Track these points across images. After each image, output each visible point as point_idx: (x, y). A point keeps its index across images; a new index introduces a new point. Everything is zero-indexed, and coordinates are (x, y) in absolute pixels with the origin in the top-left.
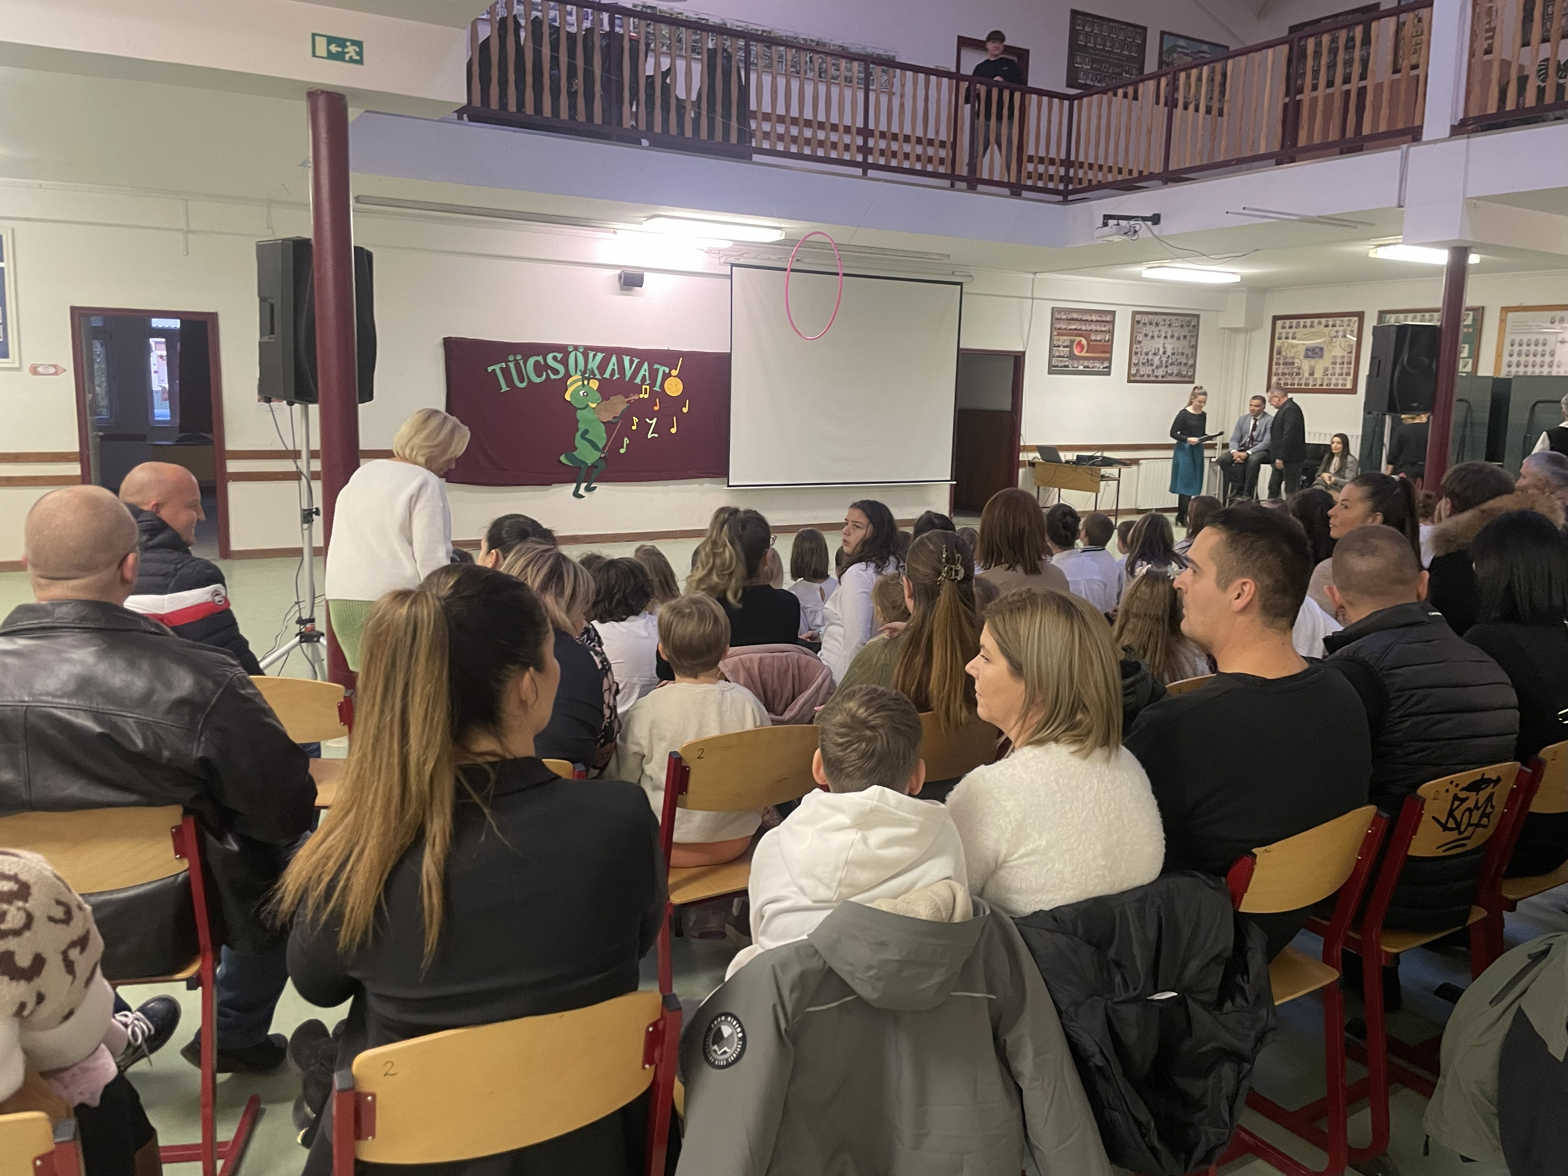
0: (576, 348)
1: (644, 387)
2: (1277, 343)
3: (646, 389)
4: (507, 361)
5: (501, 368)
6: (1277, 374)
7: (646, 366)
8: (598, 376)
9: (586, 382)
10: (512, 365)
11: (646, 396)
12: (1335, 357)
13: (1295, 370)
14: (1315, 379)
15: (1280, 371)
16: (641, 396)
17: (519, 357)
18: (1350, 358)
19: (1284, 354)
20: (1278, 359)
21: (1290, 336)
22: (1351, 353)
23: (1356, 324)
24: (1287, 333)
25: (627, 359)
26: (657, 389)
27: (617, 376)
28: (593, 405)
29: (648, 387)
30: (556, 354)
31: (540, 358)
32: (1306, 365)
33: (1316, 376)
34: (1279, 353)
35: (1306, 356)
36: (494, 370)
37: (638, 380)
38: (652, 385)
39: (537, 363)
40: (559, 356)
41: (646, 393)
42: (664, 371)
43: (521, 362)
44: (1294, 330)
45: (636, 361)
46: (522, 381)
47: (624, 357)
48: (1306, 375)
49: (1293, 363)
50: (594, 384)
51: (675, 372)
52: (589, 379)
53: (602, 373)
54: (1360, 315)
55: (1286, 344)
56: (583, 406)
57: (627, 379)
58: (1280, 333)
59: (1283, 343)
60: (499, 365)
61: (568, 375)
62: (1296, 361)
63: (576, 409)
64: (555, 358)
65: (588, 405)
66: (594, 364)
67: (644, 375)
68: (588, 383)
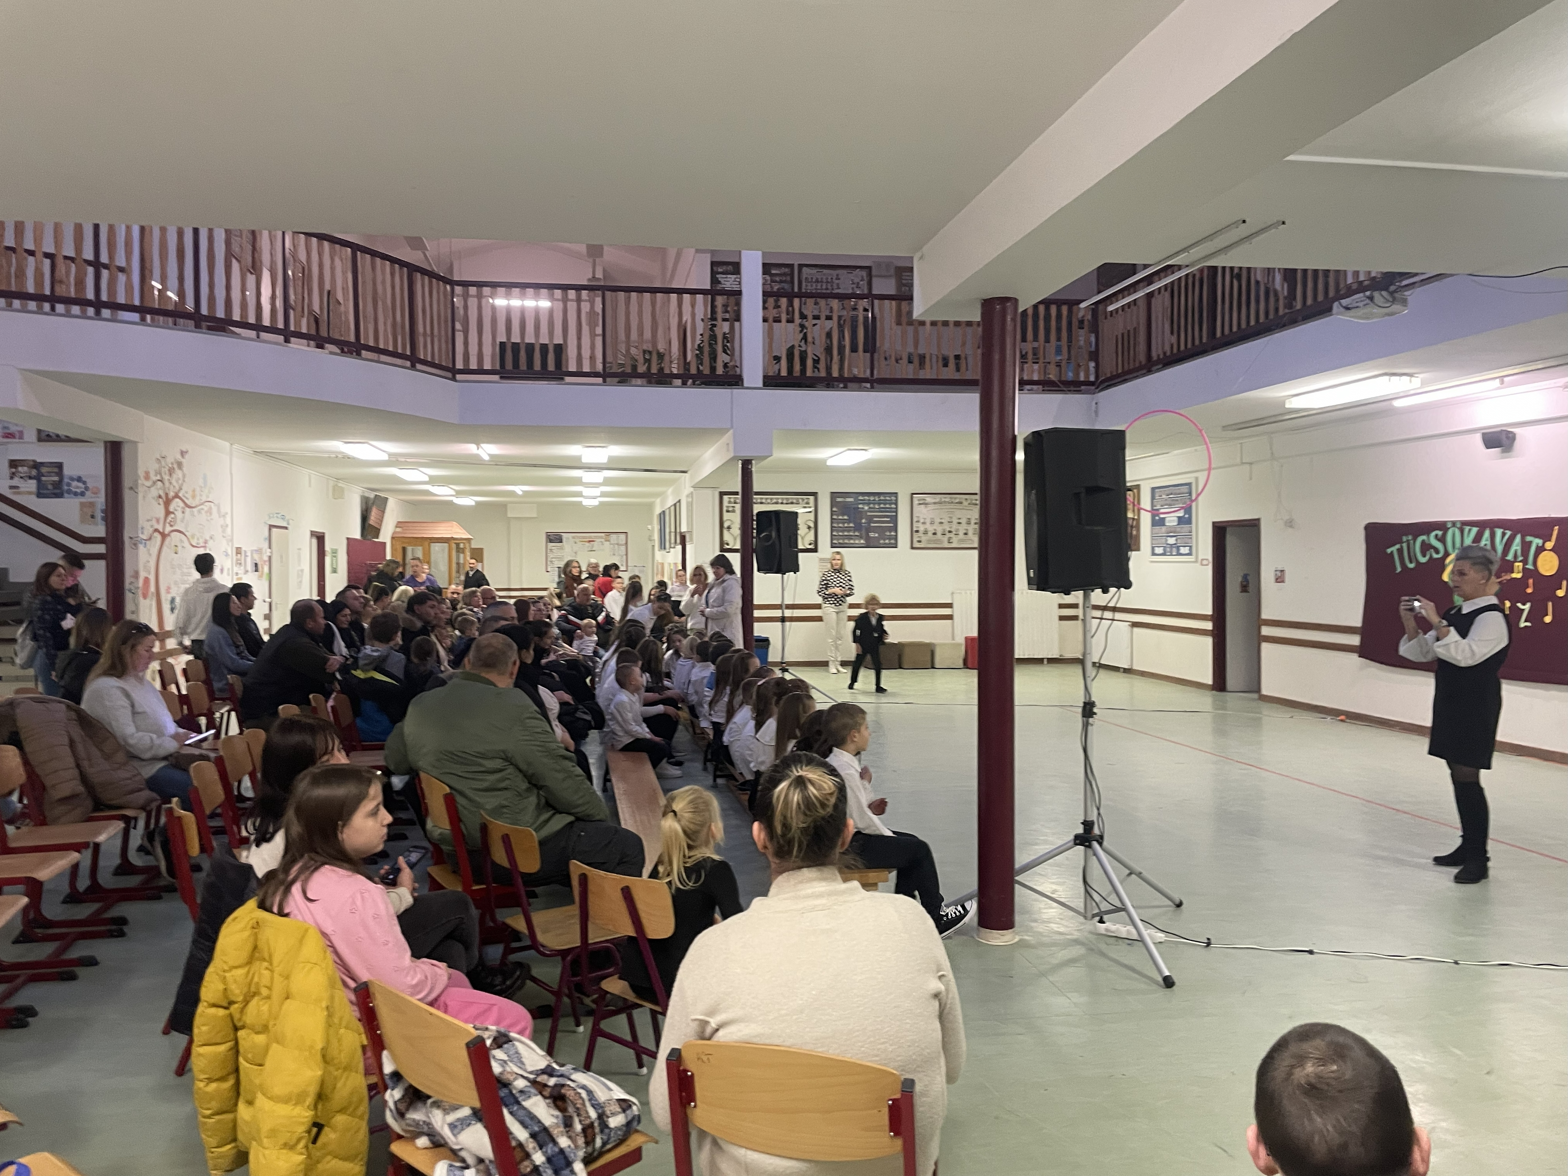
0: (1454, 524)
1: (1516, 564)
3: (1518, 567)
4: (1401, 542)
5: (1397, 550)
7: (1518, 539)
10: (1405, 545)
11: (1519, 576)
16: (1514, 575)
17: (1410, 537)
25: (1499, 532)
26: (1530, 566)
29: (1521, 564)
30: (1437, 532)
31: (1424, 537)
36: (1393, 552)
38: (1525, 562)
39: (1423, 542)
40: (1440, 533)
41: (1518, 572)
42: (1538, 544)
43: (1411, 542)
45: (1509, 533)
46: (1411, 562)
47: (1496, 530)
51: (1549, 545)
60: (1396, 547)
64: (1437, 536)
67: (1517, 550)
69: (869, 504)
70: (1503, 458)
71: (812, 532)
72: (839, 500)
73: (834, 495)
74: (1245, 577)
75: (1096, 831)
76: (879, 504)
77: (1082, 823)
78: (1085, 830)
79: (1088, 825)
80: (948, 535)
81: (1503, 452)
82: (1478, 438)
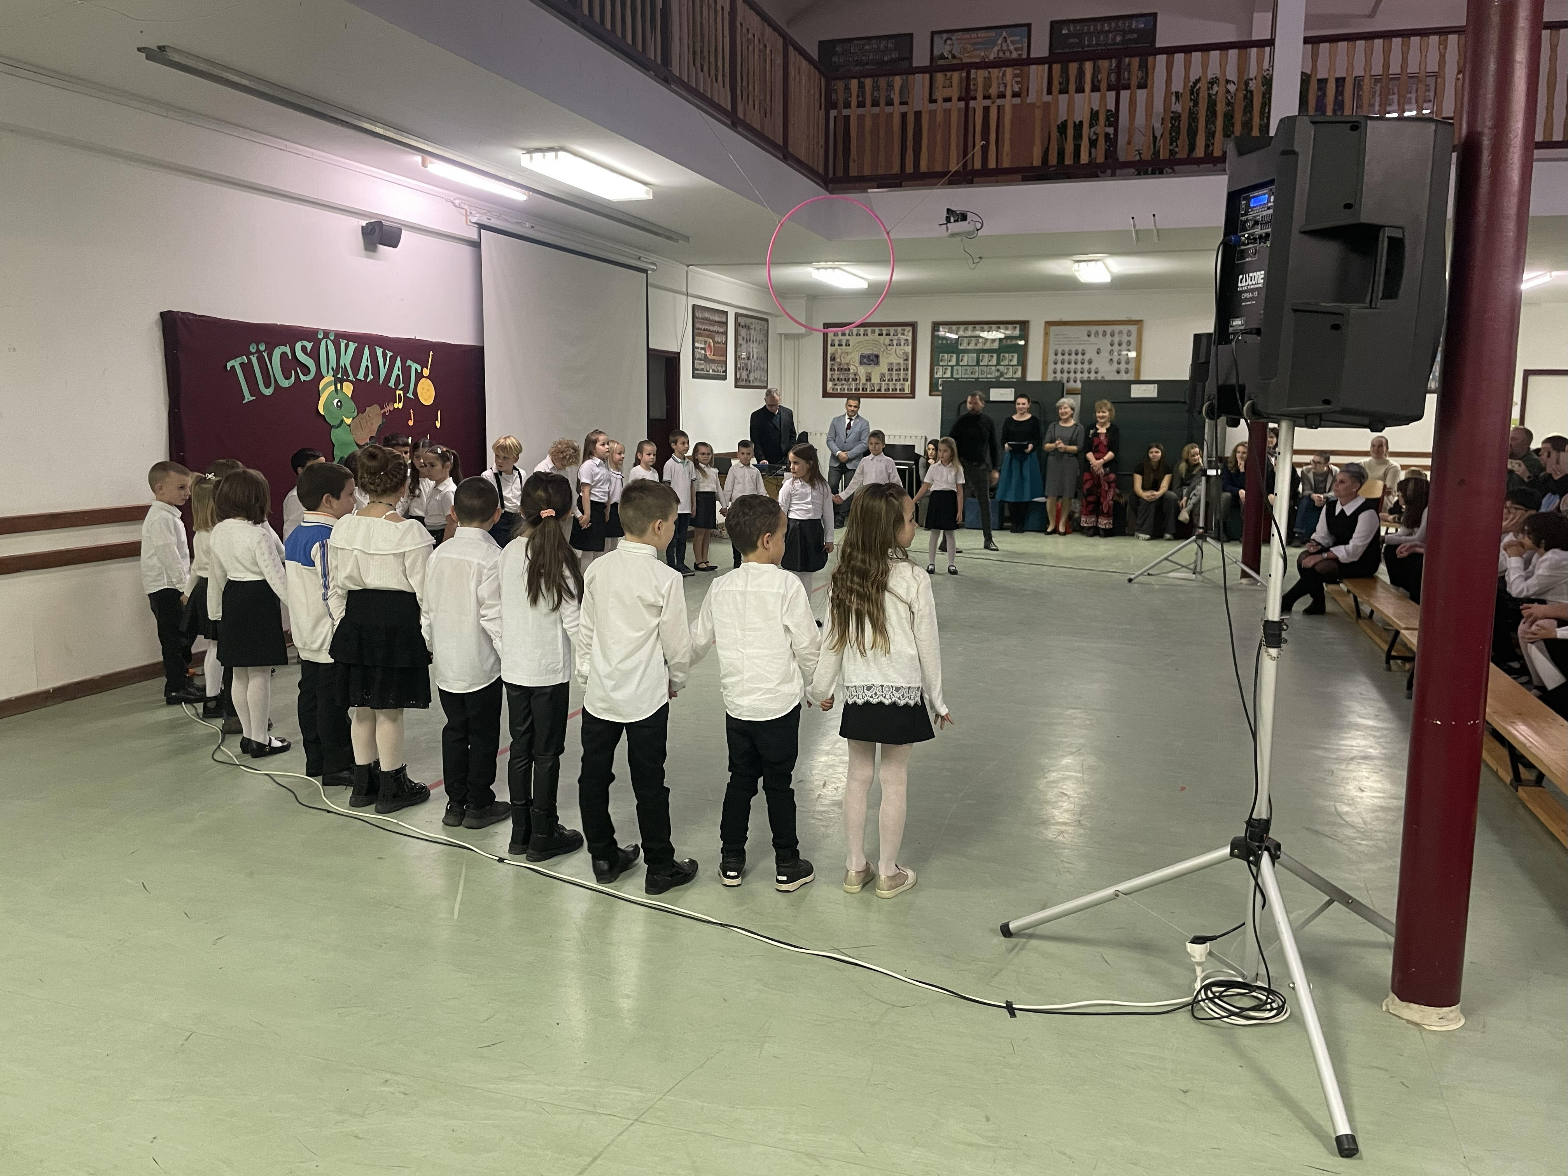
0: (326, 334)
1: (398, 392)
2: (830, 350)
3: (400, 395)
4: (248, 354)
5: (242, 364)
6: (832, 380)
7: (398, 363)
8: (351, 378)
9: (339, 385)
10: (254, 359)
11: (400, 406)
12: (891, 364)
13: (852, 376)
14: (873, 385)
15: (835, 377)
16: (396, 406)
17: (262, 347)
18: (907, 365)
19: (838, 360)
20: (833, 365)
21: (844, 343)
22: (907, 360)
23: (910, 334)
24: (840, 340)
25: (379, 351)
26: (410, 395)
27: (371, 377)
28: (348, 421)
29: (401, 392)
30: (305, 343)
31: (287, 349)
32: (862, 371)
33: (873, 381)
34: (833, 359)
35: (861, 363)
36: (233, 367)
37: (392, 384)
38: (406, 390)
39: (284, 354)
40: (309, 346)
41: (400, 402)
42: (416, 369)
43: (265, 355)
44: (847, 337)
45: (389, 354)
46: (267, 386)
47: (377, 348)
48: (863, 380)
49: (849, 370)
50: (348, 389)
51: (426, 372)
52: (341, 381)
53: (355, 374)
54: (913, 326)
55: (839, 351)
56: (337, 423)
57: (381, 381)
58: (833, 340)
59: (837, 349)
60: (239, 360)
61: (319, 376)
62: (851, 367)
63: (331, 427)
64: (304, 349)
65: (342, 421)
66: (346, 359)
67: (398, 375)
68: (341, 387)
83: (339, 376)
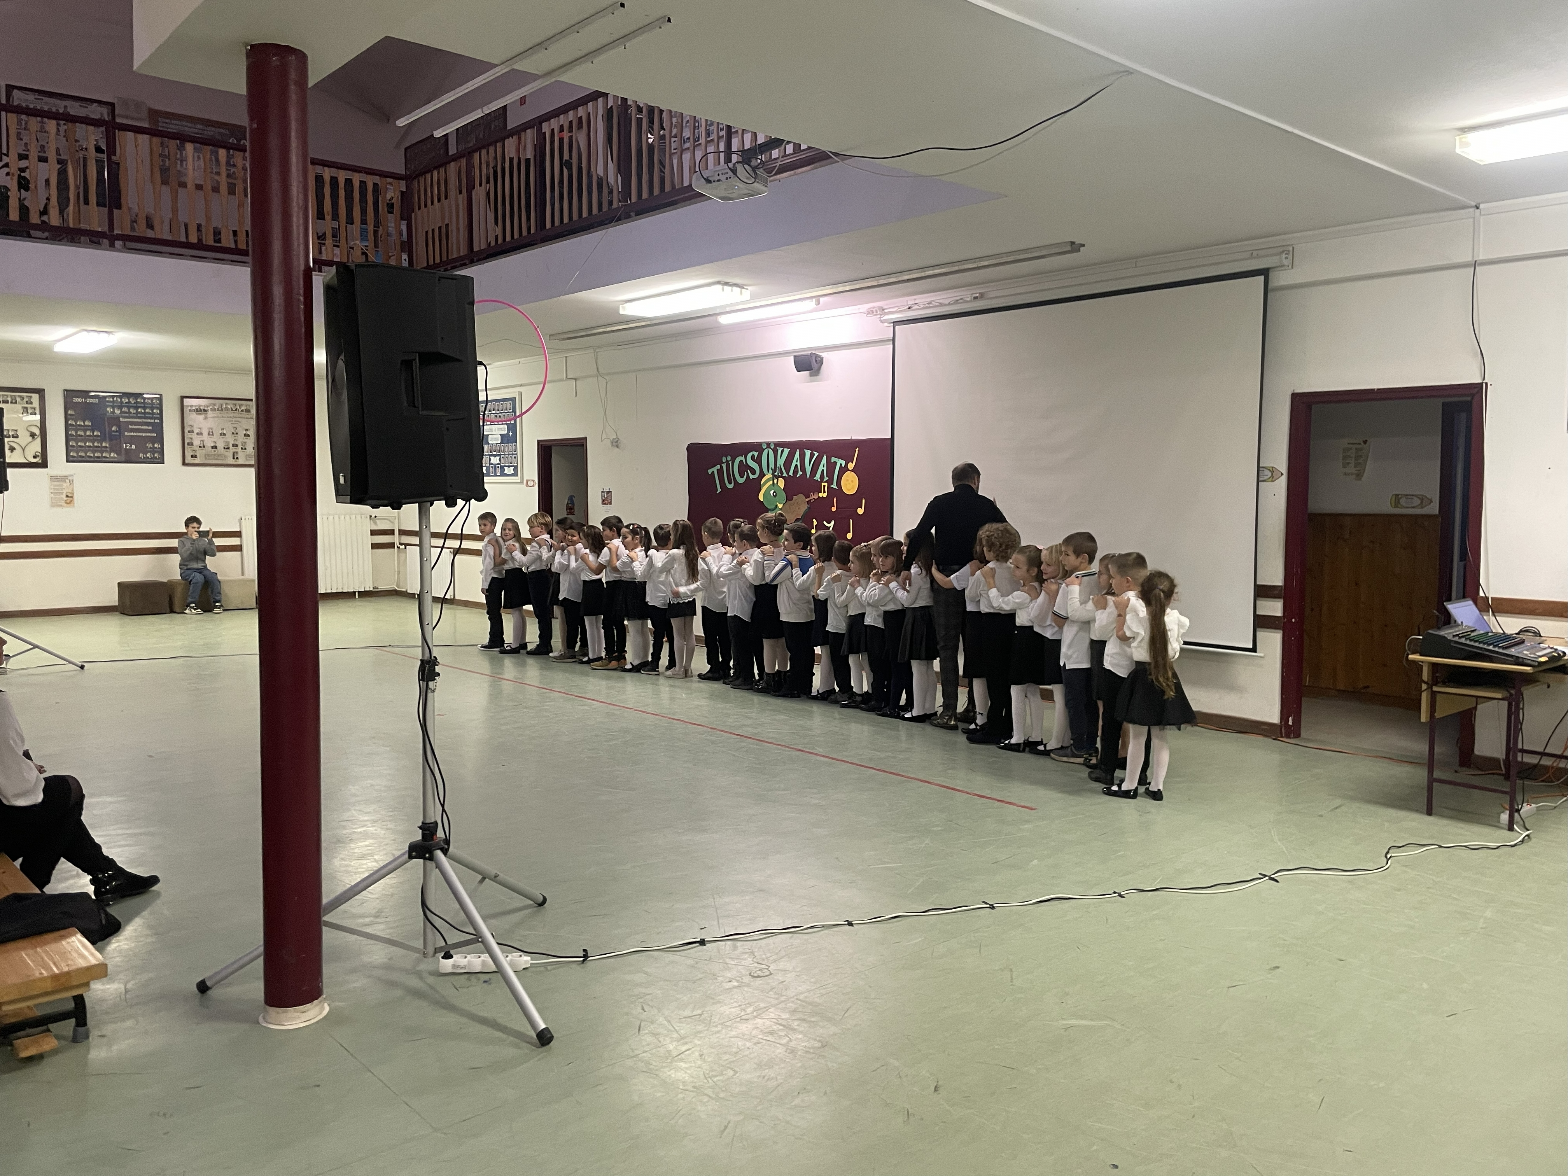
0: (768, 445)
1: (823, 484)
4: (721, 463)
5: (717, 470)
7: (824, 459)
8: (785, 474)
10: (724, 466)
11: (825, 495)
16: (821, 495)
17: (729, 458)
25: (808, 453)
26: (834, 486)
27: (800, 473)
29: (826, 484)
30: (754, 452)
31: (743, 458)
37: (817, 477)
38: (830, 482)
39: (740, 464)
40: (756, 454)
41: (824, 492)
42: (841, 464)
43: (730, 462)
45: (816, 454)
46: (730, 483)
47: (805, 451)
50: (781, 483)
51: (851, 466)
52: (777, 478)
57: (808, 476)
60: (716, 467)
61: (762, 475)
64: (753, 457)
66: (781, 462)
67: (823, 471)
68: (777, 482)
69: (120, 407)
70: (811, 381)
71: (38, 441)
72: (76, 400)
73: (69, 394)
74: (571, 498)
75: (440, 834)
76: (136, 408)
77: (420, 828)
78: (423, 835)
79: (428, 829)
80: (232, 449)
81: (811, 375)
82: (791, 359)
83: (776, 474)
